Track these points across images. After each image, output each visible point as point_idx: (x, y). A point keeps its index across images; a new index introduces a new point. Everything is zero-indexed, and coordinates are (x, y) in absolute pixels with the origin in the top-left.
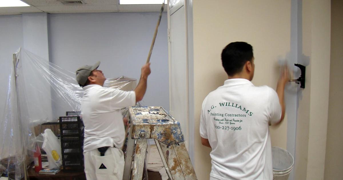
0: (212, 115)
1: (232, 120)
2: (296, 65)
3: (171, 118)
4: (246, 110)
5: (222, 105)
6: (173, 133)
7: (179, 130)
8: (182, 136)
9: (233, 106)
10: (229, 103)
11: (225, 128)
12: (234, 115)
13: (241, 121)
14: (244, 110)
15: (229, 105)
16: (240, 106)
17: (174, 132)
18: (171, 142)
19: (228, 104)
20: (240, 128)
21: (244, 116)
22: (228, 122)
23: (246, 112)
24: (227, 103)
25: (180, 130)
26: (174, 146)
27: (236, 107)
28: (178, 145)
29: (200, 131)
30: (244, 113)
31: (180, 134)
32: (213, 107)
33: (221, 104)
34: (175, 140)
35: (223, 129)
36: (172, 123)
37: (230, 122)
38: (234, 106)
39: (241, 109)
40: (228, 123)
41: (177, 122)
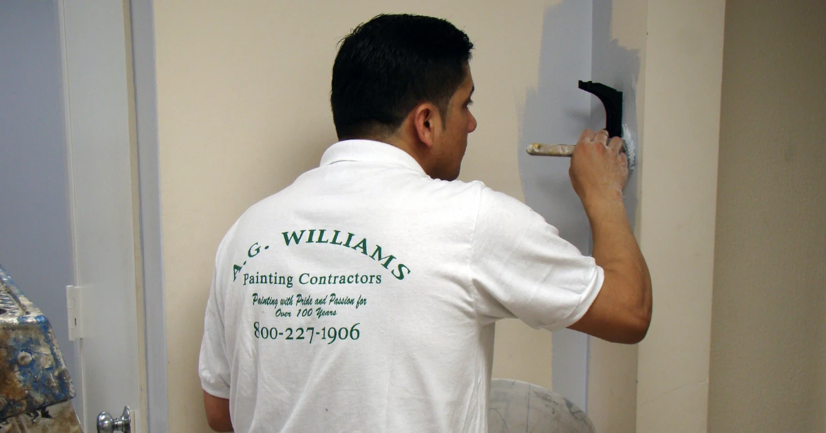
0: (248, 281)
1: (328, 300)
2: (583, 86)
3: (18, 302)
4: (382, 256)
5: (293, 240)
6: (21, 367)
7: (45, 350)
8: (60, 377)
9: (334, 242)
10: (322, 232)
11: (296, 334)
12: (338, 280)
13: (362, 301)
14: (376, 256)
15: (320, 241)
16: (364, 241)
17: (23, 358)
18: (11, 404)
19: (316, 237)
20: (353, 332)
21: (374, 279)
22: (308, 307)
23: (384, 261)
24: (312, 232)
25: (52, 350)
26: (25, 425)
27: (347, 245)
28: (46, 415)
29: (202, 366)
30: (375, 267)
31: (50, 369)
32: (258, 250)
33: (289, 235)
34: (28, 397)
35: (288, 338)
36: (15, 321)
37: (319, 306)
38: (338, 241)
39: (365, 252)
40: (308, 313)
41: (36, 315)
